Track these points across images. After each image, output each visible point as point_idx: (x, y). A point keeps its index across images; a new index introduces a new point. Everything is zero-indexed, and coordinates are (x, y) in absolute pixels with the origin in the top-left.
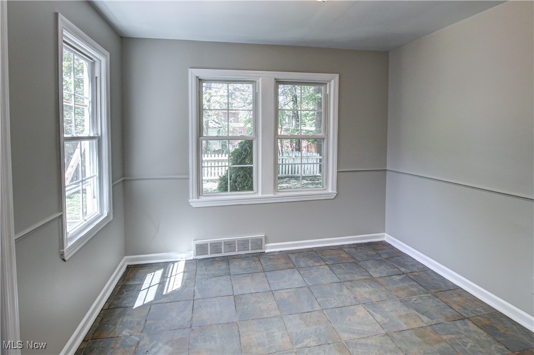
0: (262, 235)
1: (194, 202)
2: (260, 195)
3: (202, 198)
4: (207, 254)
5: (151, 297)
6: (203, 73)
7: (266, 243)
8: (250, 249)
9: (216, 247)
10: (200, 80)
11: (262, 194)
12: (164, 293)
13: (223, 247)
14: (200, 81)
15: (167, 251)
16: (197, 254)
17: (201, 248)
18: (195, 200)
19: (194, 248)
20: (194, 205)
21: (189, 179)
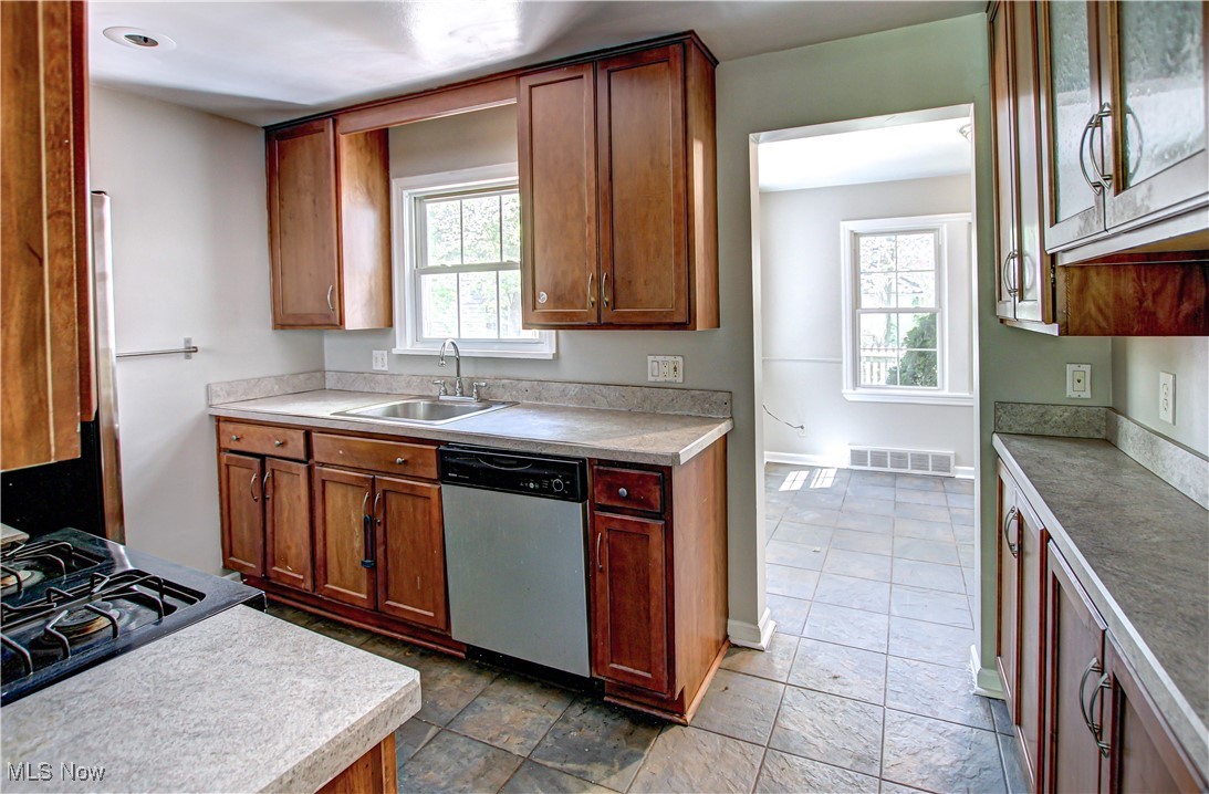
0: (949, 452)
1: (850, 394)
2: (946, 392)
3: (859, 390)
4: (866, 465)
5: (797, 486)
6: (858, 226)
7: (957, 464)
8: (930, 468)
9: (879, 458)
10: (856, 234)
11: (950, 390)
12: (812, 487)
13: (889, 460)
14: (856, 236)
15: (814, 453)
16: (852, 464)
17: (858, 457)
18: (851, 391)
19: (848, 454)
20: (849, 398)
21: (841, 363)
